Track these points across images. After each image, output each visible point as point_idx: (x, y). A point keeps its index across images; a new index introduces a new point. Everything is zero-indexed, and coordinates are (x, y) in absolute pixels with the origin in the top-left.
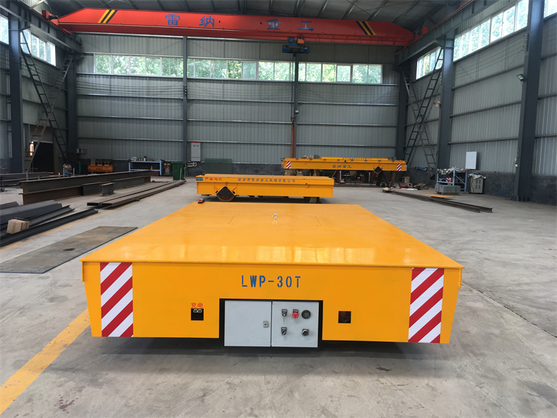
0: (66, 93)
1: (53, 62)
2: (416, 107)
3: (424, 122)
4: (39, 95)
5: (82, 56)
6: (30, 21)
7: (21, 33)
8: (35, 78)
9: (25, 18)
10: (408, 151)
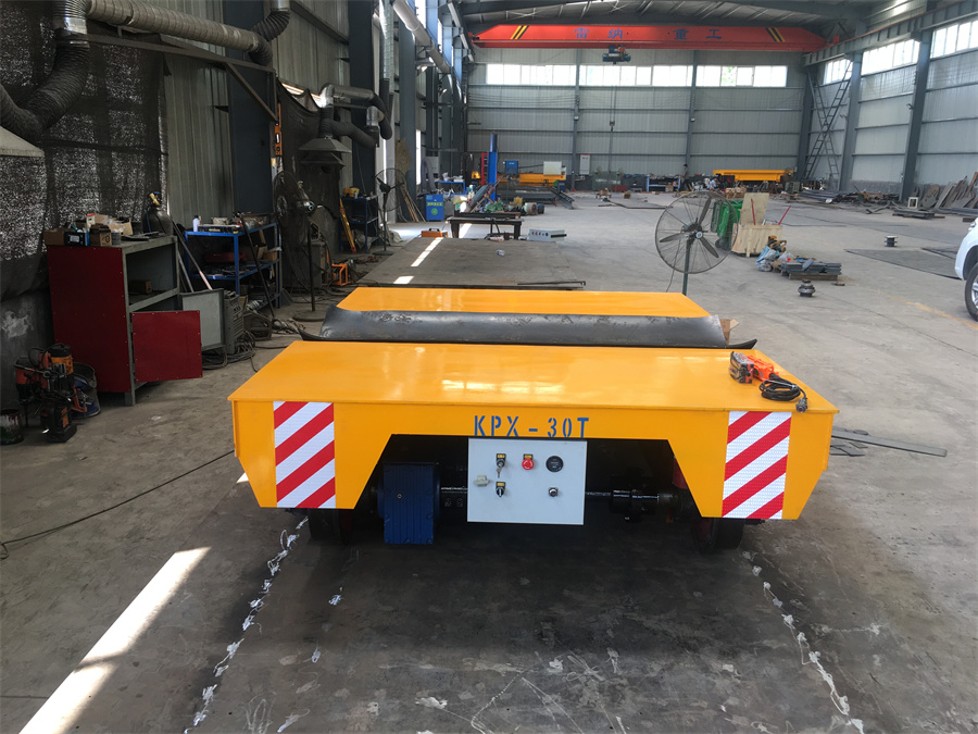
2: (822, 114)
3: (830, 132)
10: (811, 160)
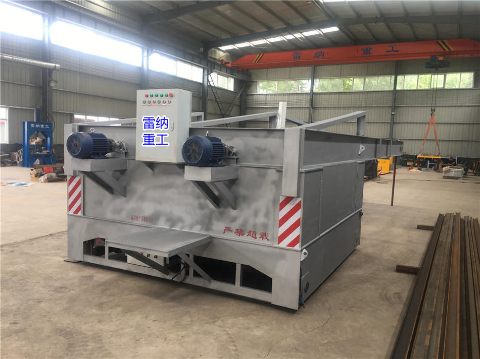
0: (240, 107)
1: (232, 89)
4: (220, 109)
5: (251, 83)
6: (214, 68)
7: (209, 76)
8: (218, 100)
9: (211, 68)
